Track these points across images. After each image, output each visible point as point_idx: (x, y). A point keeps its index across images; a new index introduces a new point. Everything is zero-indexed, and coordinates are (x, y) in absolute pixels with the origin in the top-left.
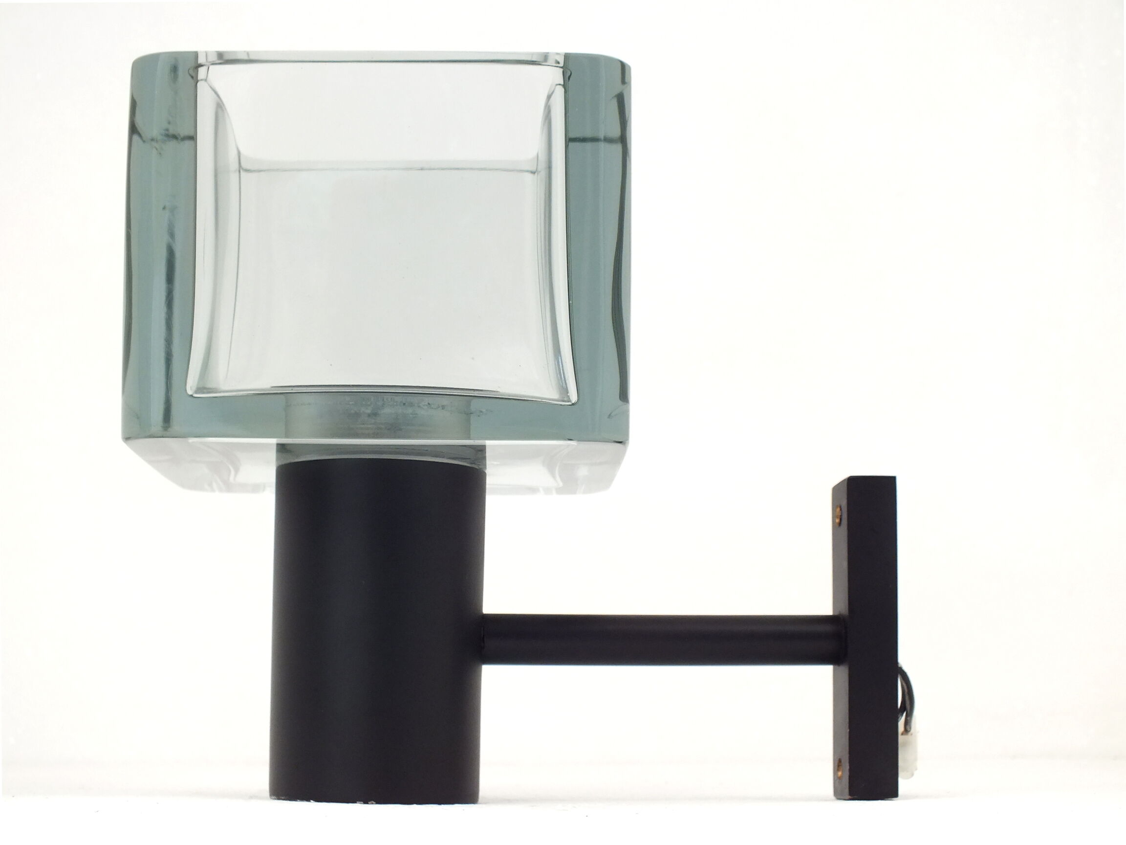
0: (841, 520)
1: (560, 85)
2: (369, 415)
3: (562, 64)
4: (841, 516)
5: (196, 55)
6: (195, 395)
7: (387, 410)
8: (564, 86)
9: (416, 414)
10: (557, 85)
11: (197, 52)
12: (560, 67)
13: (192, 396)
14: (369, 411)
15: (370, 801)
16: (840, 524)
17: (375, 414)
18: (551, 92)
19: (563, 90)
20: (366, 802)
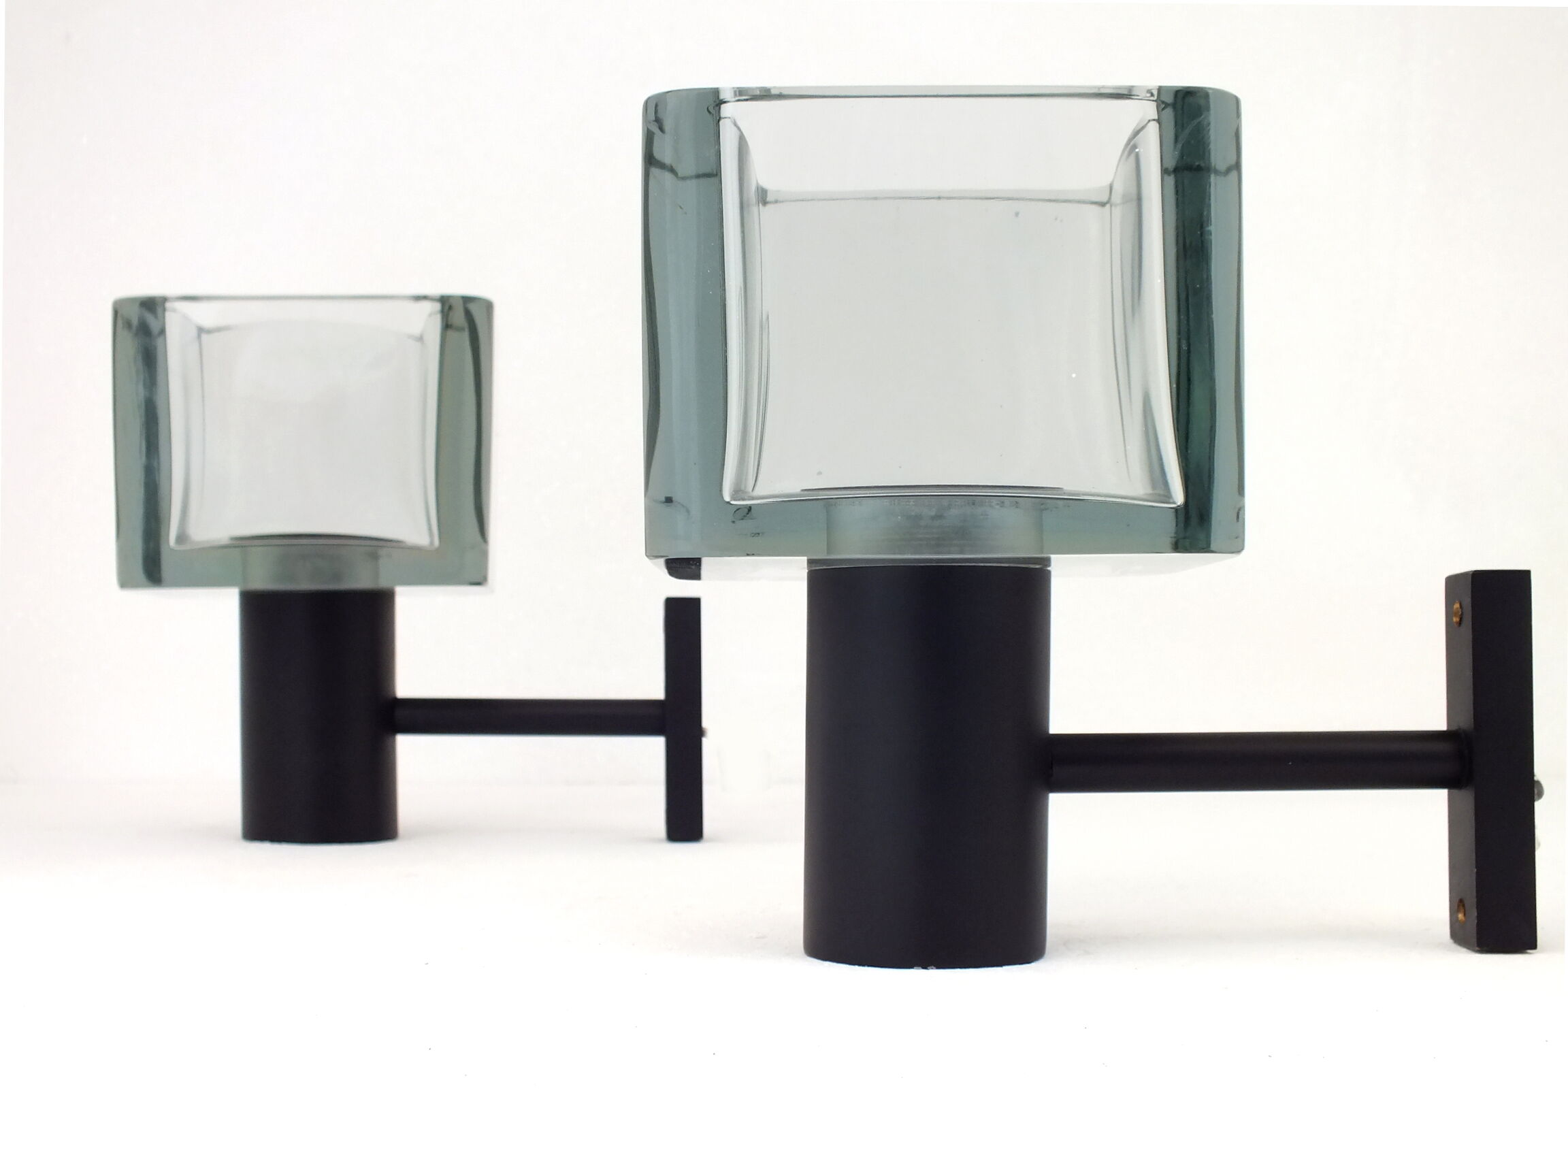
0: (1461, 619)
1: (1154, 120)
2: (933, 518)
3: (1155, 98)
4: (1462, 614)
5: (716, 92)
6: (733, 502)
7: (954, 512)
8: (1159, 121)
9: (987, 515)
10: (1149, 121)
11: (718, 88)
12: (1153, 101)
13: (728, 503)
14: (933, 513)
15: (929, 966)
16: (1460, 623)
17: (939, 516)
18: (1141, 126)
19: (1158, 125)
20: (925, 967)
